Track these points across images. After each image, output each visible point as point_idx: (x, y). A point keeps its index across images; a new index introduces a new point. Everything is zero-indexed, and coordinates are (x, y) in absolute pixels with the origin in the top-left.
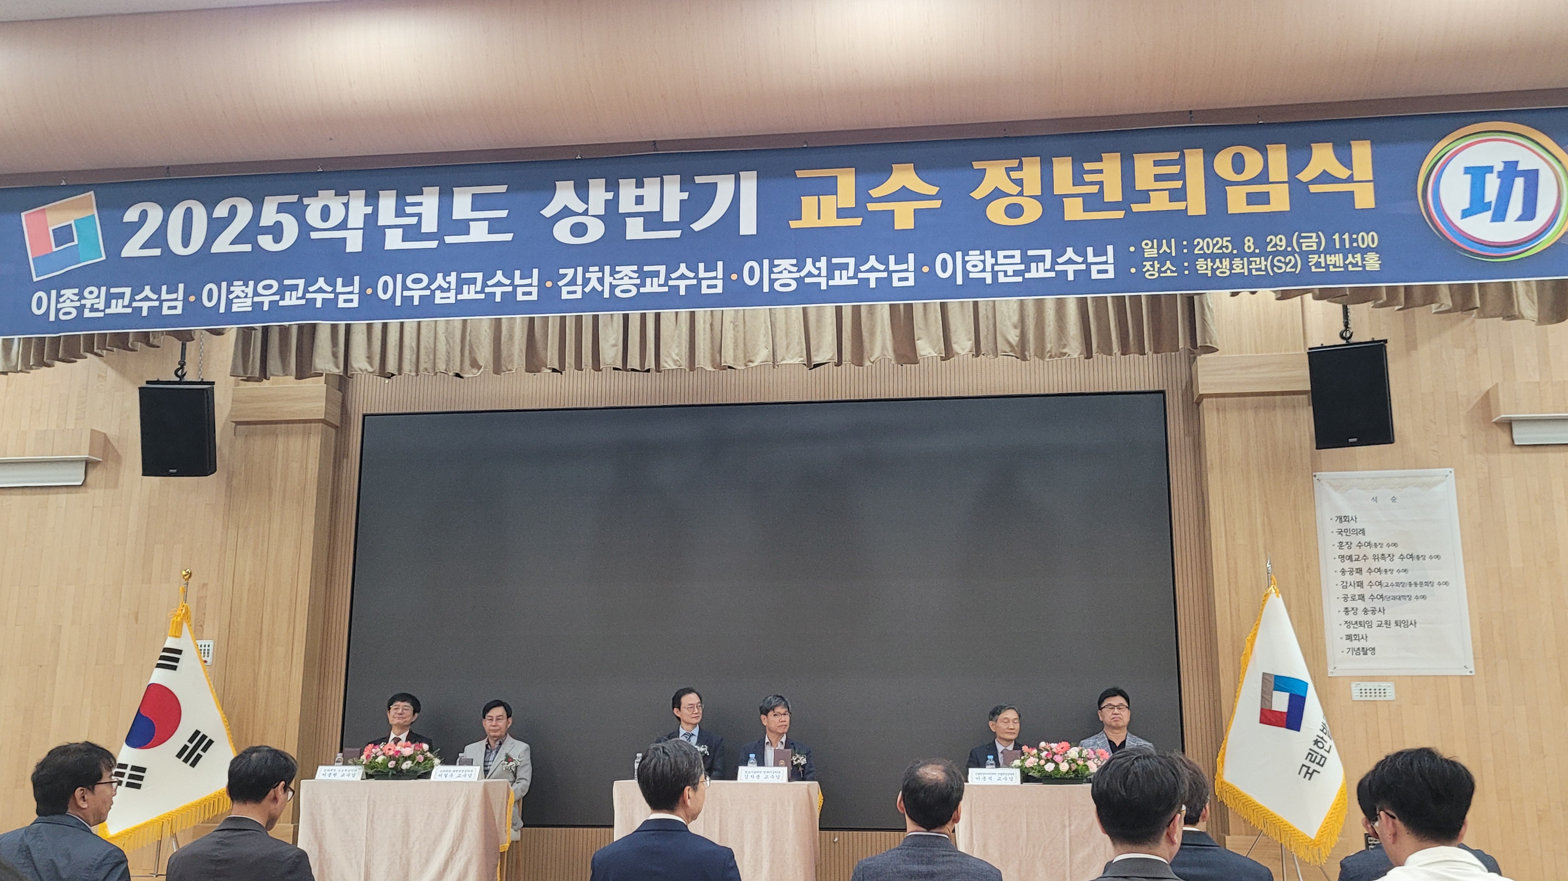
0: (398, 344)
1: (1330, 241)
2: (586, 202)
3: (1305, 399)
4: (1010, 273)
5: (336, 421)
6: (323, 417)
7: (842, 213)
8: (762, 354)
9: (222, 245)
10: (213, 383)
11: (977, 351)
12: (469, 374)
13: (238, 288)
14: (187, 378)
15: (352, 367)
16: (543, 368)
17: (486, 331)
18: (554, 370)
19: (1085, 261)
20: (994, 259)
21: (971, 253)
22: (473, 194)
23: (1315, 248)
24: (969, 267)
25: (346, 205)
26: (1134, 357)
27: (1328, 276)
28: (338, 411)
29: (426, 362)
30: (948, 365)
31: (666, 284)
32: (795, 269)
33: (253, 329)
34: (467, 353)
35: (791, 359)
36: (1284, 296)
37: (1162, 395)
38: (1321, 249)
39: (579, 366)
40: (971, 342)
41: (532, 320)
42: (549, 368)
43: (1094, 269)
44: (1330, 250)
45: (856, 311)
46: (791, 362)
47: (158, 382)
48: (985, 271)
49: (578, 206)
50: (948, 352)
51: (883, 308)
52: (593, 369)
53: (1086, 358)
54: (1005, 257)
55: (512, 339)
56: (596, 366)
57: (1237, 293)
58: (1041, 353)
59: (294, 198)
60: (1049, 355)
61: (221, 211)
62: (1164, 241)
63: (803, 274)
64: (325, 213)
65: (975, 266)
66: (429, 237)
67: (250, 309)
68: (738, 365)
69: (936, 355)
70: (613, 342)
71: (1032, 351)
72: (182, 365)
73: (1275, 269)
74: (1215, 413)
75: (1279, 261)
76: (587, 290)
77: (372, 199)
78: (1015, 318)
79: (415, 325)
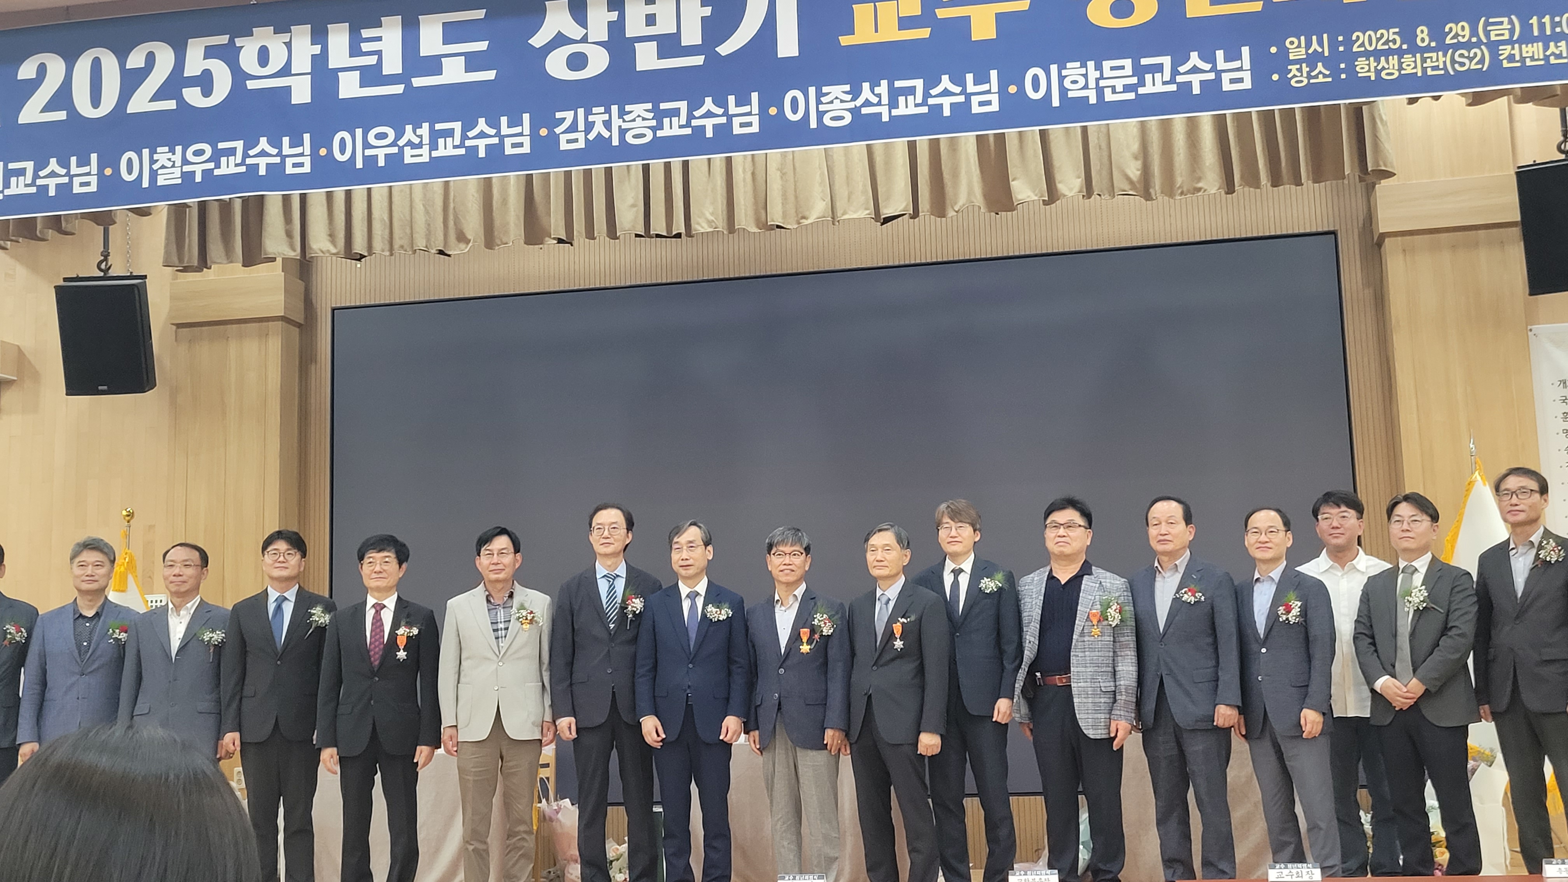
0: (366, 217)
1: (1526, 27)
2: (584, 25)
3: (1517, 232)
4: (1119, 88)
5: (299, 318)
6: (282, 314)
7: (905, 23)
8: (818, 209)
9: (140, 103)
10: (145, 277)
11: (1089, 190)
12: (455, 250)
13: (163, 155)
14: (112, 273)
15: (311, 248)
16: (547, 239)
17: (473, 196)
18: (560, 241)
19: (1214, 69)
20: (1098, 72)
21: (1069, 65)
22: (443, 23)
23: (1507, 37)
24: (1067, 83)
25: (288, 45)
26: (1288, 189)
27: (1523, 72)
28: (301, 305)
29: (401, 238)
30: (1054, 210)
31: (688, 125)
32: (849, 97)
33: (185, 205)
34: (451, 223)
35: (855, 212)
36: (1477, 100)
37: (1333, 236)
38: (1515, 38)
39: (590, 234)
40: (1080, 180)
41: (529, 178)
42: (554, 239)
43: (1226, 77)
44: (1527, 38)
45: (934, 146)
46: (855, 216)
47: (78, 279)
48: (1088, 88)
49: (574, 31)
50: (1052, 195)
51: (968, 139)
52: (608, 236)
53: (1227, 193)
54: (1112, 68)
55: (506, 204)
56: (612, 233)
57: (1417, 99)
58: (1169, 190)
59: (224, 39)
60: (1180, 191)
61: (136, 60)
62: (1314, 38)
63: (859, 102)
64: (263, 56)
65: (1074, 82)
66: (392, 80)
67: (179, 181)
68: (788, 223)
69: (1036, 198)
70: (630, 201)
71: (1157, 188)
72: (106, 255)
73: (1457, 66)
74: (1401, 257)
75: (1462, 55)
76: (591, 137)
77: (319, 36)
78: (1135, 146)
79: (385, 192)
